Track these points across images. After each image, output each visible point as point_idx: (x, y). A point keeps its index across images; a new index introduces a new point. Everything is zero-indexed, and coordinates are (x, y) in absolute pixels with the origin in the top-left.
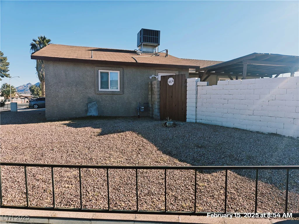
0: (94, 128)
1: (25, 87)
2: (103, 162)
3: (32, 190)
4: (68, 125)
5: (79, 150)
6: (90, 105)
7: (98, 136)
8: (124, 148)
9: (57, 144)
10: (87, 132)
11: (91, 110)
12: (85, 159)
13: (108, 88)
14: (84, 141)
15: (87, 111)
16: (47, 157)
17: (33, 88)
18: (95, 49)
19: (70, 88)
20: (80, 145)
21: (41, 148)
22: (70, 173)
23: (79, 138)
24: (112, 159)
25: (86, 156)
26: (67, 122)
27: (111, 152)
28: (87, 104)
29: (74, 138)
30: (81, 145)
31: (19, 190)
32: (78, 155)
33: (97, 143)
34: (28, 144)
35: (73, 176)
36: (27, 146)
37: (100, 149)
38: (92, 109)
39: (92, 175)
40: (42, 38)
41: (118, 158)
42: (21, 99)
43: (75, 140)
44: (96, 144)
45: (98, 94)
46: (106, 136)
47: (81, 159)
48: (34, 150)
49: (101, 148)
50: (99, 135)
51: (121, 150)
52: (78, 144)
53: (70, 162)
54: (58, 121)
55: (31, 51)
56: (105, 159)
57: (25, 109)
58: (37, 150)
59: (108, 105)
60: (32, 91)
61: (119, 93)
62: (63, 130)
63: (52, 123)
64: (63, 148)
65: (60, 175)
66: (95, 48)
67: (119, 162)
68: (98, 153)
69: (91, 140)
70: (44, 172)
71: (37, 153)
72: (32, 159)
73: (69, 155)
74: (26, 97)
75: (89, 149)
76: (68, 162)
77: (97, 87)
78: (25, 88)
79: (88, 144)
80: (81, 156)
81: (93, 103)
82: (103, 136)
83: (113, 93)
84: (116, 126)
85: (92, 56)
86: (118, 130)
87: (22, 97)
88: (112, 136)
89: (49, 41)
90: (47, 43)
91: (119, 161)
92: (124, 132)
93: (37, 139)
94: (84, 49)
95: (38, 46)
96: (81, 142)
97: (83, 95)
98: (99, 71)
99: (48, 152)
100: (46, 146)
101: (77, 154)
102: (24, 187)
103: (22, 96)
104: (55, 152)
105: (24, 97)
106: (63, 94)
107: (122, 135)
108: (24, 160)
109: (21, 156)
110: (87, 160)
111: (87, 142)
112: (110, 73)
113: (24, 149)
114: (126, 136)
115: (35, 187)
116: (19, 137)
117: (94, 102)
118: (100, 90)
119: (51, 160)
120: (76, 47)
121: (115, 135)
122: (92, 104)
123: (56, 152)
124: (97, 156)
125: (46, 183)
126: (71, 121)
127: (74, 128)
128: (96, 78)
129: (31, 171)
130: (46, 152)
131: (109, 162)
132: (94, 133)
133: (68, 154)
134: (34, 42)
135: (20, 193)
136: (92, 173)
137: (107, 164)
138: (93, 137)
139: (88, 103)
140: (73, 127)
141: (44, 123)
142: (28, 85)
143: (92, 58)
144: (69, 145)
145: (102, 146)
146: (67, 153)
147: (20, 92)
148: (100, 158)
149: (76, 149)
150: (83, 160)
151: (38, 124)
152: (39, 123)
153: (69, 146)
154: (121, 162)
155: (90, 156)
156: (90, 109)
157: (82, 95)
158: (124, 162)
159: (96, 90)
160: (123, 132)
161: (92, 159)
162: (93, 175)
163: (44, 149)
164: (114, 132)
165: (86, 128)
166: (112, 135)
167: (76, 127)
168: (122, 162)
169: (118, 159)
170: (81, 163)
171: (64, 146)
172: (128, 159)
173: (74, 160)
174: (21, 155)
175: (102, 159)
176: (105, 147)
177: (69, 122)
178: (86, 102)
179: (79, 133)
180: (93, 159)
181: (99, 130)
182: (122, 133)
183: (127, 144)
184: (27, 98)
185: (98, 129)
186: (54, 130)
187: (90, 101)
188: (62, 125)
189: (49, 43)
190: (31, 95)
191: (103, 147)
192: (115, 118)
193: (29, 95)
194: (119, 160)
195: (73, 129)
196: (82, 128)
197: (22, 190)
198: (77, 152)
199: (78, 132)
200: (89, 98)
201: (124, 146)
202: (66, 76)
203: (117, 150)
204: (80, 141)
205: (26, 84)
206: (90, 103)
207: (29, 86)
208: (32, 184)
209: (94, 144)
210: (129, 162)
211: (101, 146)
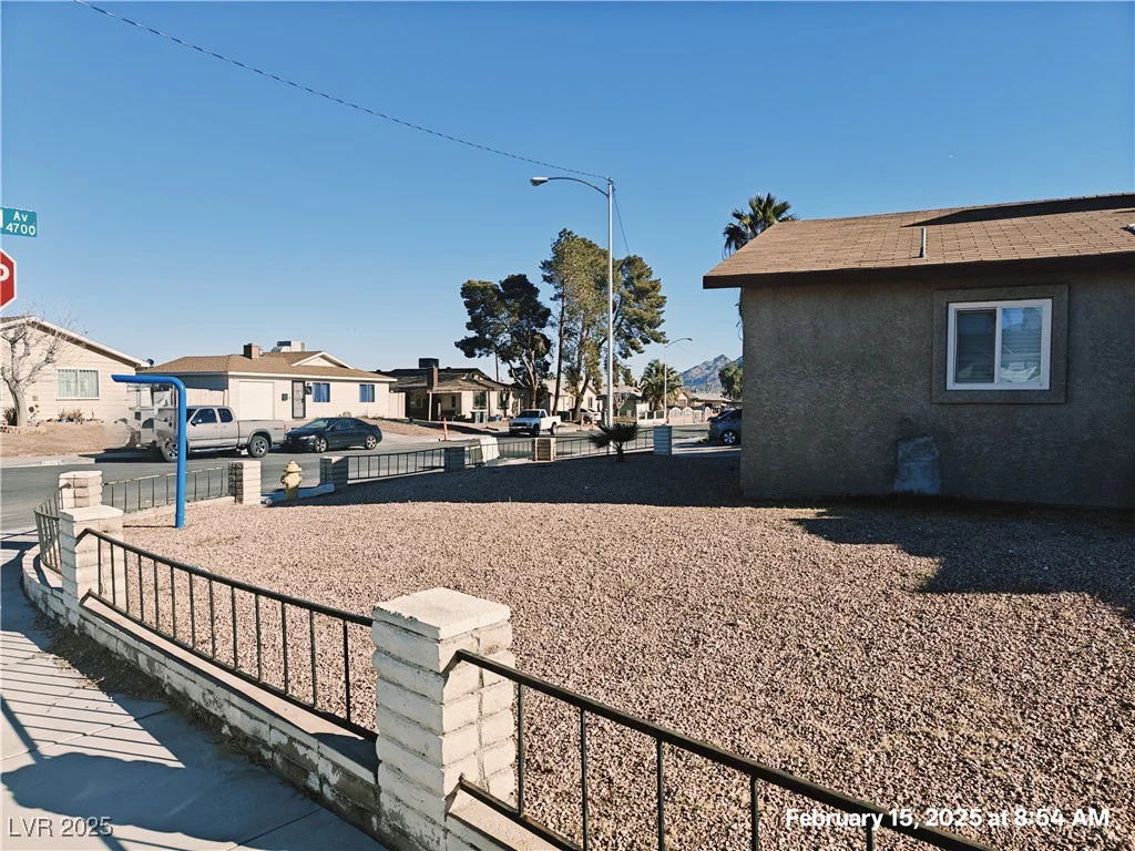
0: (911, 554)
1: (708, 368)
2: (917, 729)
3: (630, 777)
4: (811, 527)
5: (826, 646)
6: (905, 449)
7: (919, 591)
8: (1037, 678)
9: (752, 603)
10: (876, 567)
11: (908, 468)
12: (841, 692)
13: (990, 378)
14: (856, 608)
15: (892, 472)
16: (710, 650)
17: (730, 374)
18: (942, 215)
19: (828, 383)
20: (834, 623)
21: (698, 610)
22: (773, 742)
23: (838, 590)
24: (962, 720)
25: (850, 680)
26: (809, 513)
27: (963, 685)
28: (896, 444)
29: (820, 589)
30: (842, 622)
31: (596, 760)
32: (818, 668)
33: (908, 626)
34: (664, 585)
35: (779, 760)
36: (660, 593)
37: (916, 659)
38: (913, 464)
39: (858, 780)
40: (760, 201)
41: (994, 724)
42: (694, 408)
43: (822, 599)
44: (902, 631)
45: (941, 404)
46: (957, 598)
47: (829, 688)
48: (677, 615)
49: (921, 655)
50: (922, 590)
51: (1017, 685)
52: (829, 618)
53: (782, 691)
54: (780, 506)
55: (727, 250)
56: (931, 716)
57: (699, 444)
58: (685, 614)
59: (986, 449)
60: (727, 382)
61: (1043, 399)
62: (788, 547)
63: (758, 510)
64: (769, 626)
65: (733, 742)
66: (946, 210)
67: (998, 750)
68: (905, 679)
69: (884, 606)
70: (685, 713)
71: (681, 625)
72: (665, 646)
73: (786, 660)
74: (709, 404)
75: (867, 649)
76: (776, 690)
77: (942, 376)
78: (707, 372)
79: (870, 626)
80: (829, 673)
81: (921, 441)
82: (939, 599)
83: (1016, 399)
84: (1012, 555)
85: (922, 249)
86: (1019, 576)
87: (696, 404)
88: (982, 603)
89: (784, 207)
90: (777, 216)
91: (996, 744)
92: (1048, 593)
93: (696, 569)
94: (897, 222)
95: (749, 230)
96: (843, 610)
97: (877, 407)
98: (953, 307)
99: (716, 631)
100: (715, 604)
101: (816, 663)
102: (612, 757)
103: (697, 400)
104: (741, 634)
105: (700, 404)
106: (801, 405)
107: (1036, 608)
108: (640, 646)
109: (635, 628)
110: (849, 698)
111: (867, 614)
112: (1005, 311)
113: (648, 604)
114: (1055, 616)
115: (643, 766)
116: (647, 555)
117: (924, 435)
118: (951, 385)
119: (720, 666)
120: (865, 221)
121: (1001, 604)
122: (916, 445)
123: (744, 636)
124: (896, 690)
125: (681, 759)
126: (824, 510)
127: (830, 544)
128: (935, 335)
129: (647, 697)
130: (710, 630)
131: (946, 736)
132: (906, 575)
133: (782, 654)
134: (736, 222)
135: (597, 775)
136: (857, 769)
137: (933, 740)
138: (896, 593)
139: (898, 440)
140: (826, 539)
141: (730, 509)
142: (719, 363)
143: (921, 256)
144: (794, 613)
145: (926, 647)
146: (781, 649)
147: (694, 387)
148: (909, 706)
149: (816, 636)
150: (833, 694)
151: (714, 509)
152: (717, 510)
153: (793, 618)
154: (1004, 751)
155: (864, 683)
156: (907, 465)
157: (873, 407)
158: (1022, 757)
159: (934, 386)
160: (1042, 592)
161: (872, 702)
162: (863, 779)
163: (707, 617)
164: (997, 588)
165: (879, 550)
166: (982, 601)
167: (838, 541)
168: (1013, 755)
169: (995, 731)
170: (821, 707)
171: (775, 618)
172: (1047, 746)
173: (798, 687)
174: (635, 623)
175: (916, 708)
176: (941, 653)
177: (819, 514)
178: (892, 436)
179: (844, 567)
180: (876, 700)
181: (926, 566)
182: (1035, 599)
183: (1053, 661)
184: (710, 406)
185: (925, 561)
186: (755, 543)
187: (907, 430)
188: (788, 526)
189: (784, 215)
190: (725, 394)
191: (930, 650)
192: (1020, 510)
193: (716, 395)
194: (1000, 736)
195: (823, 547)
196: (859, 546)
197: (603, 767)
198: (818, 655)
199: (840, 564)
200: (904, 420)
201: (1037, 665)
202: (816, 337)
203: (996, 681)
204: (840, 605)
205: (711, 359)
206: (908, 438)
207: (721, 365)
208: (639, 750)
209: (894, 628)
210: (1050, 763)
211: (922, 645)
